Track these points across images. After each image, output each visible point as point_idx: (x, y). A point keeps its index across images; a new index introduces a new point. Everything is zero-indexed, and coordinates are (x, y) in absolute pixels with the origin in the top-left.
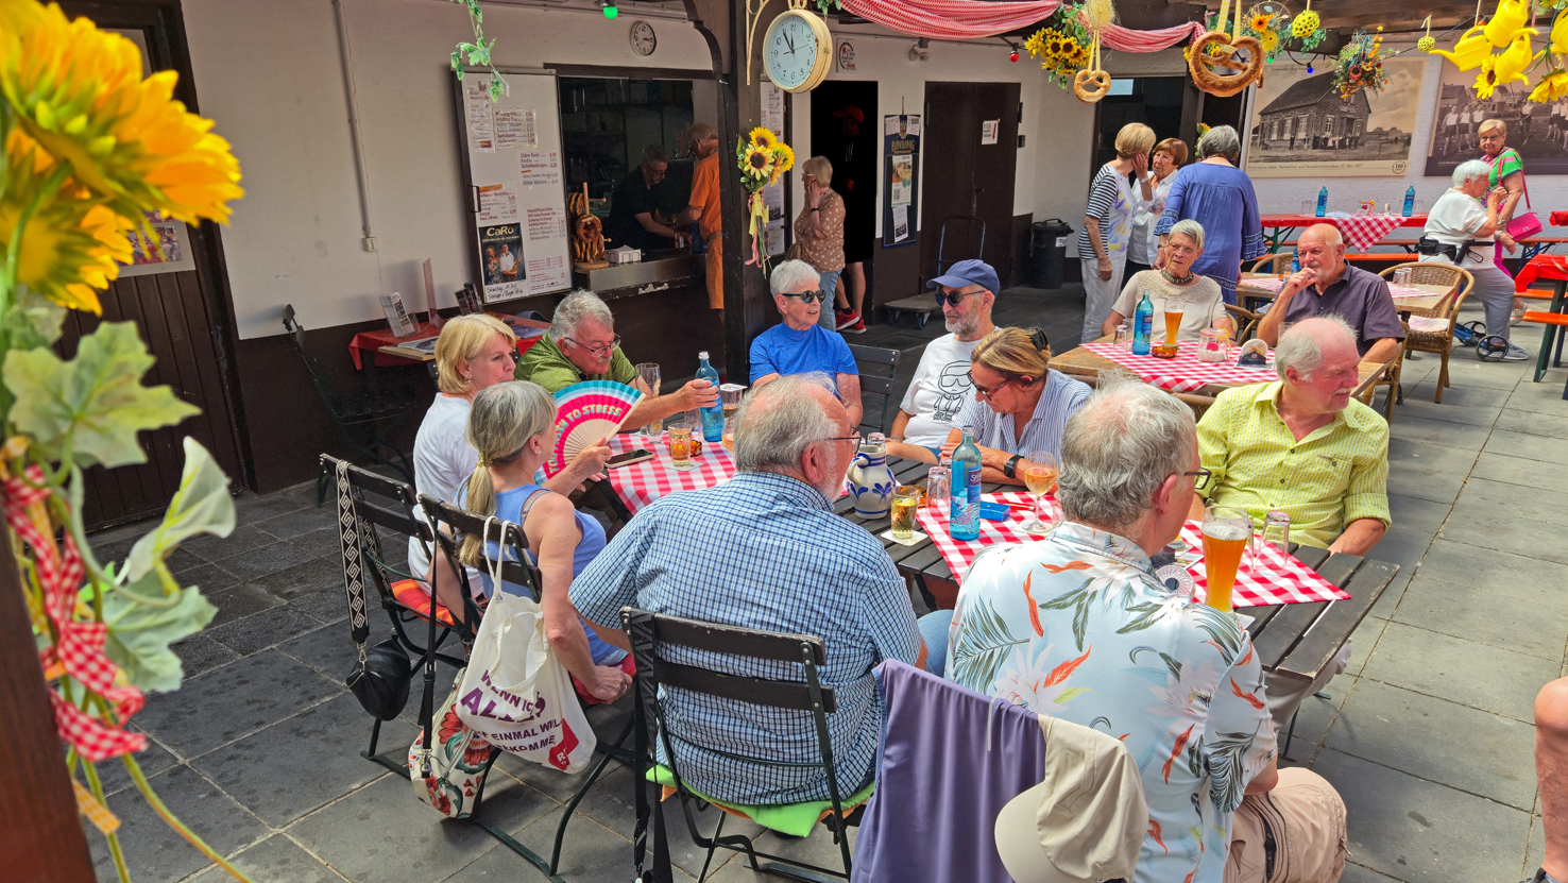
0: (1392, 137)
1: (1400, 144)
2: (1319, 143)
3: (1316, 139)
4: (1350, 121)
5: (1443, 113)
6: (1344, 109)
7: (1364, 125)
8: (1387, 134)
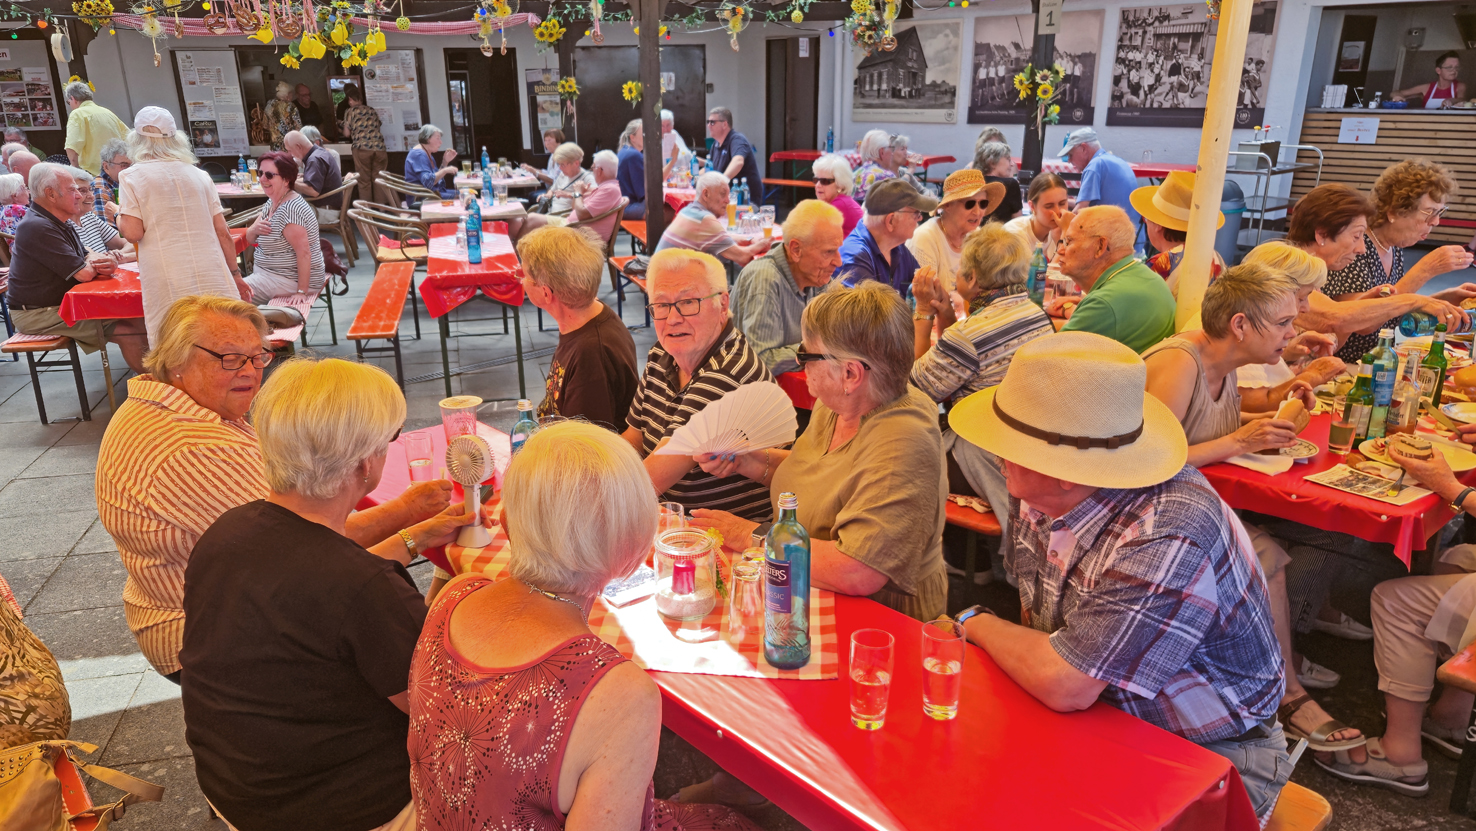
0: (943, 89)
1: (949, 95)
2: (896, 93)
3: (894, 89)
4: (915, 75)
5: (976, 67)
6: (910, 64)
7: (924, 78)
8: (939, 86)
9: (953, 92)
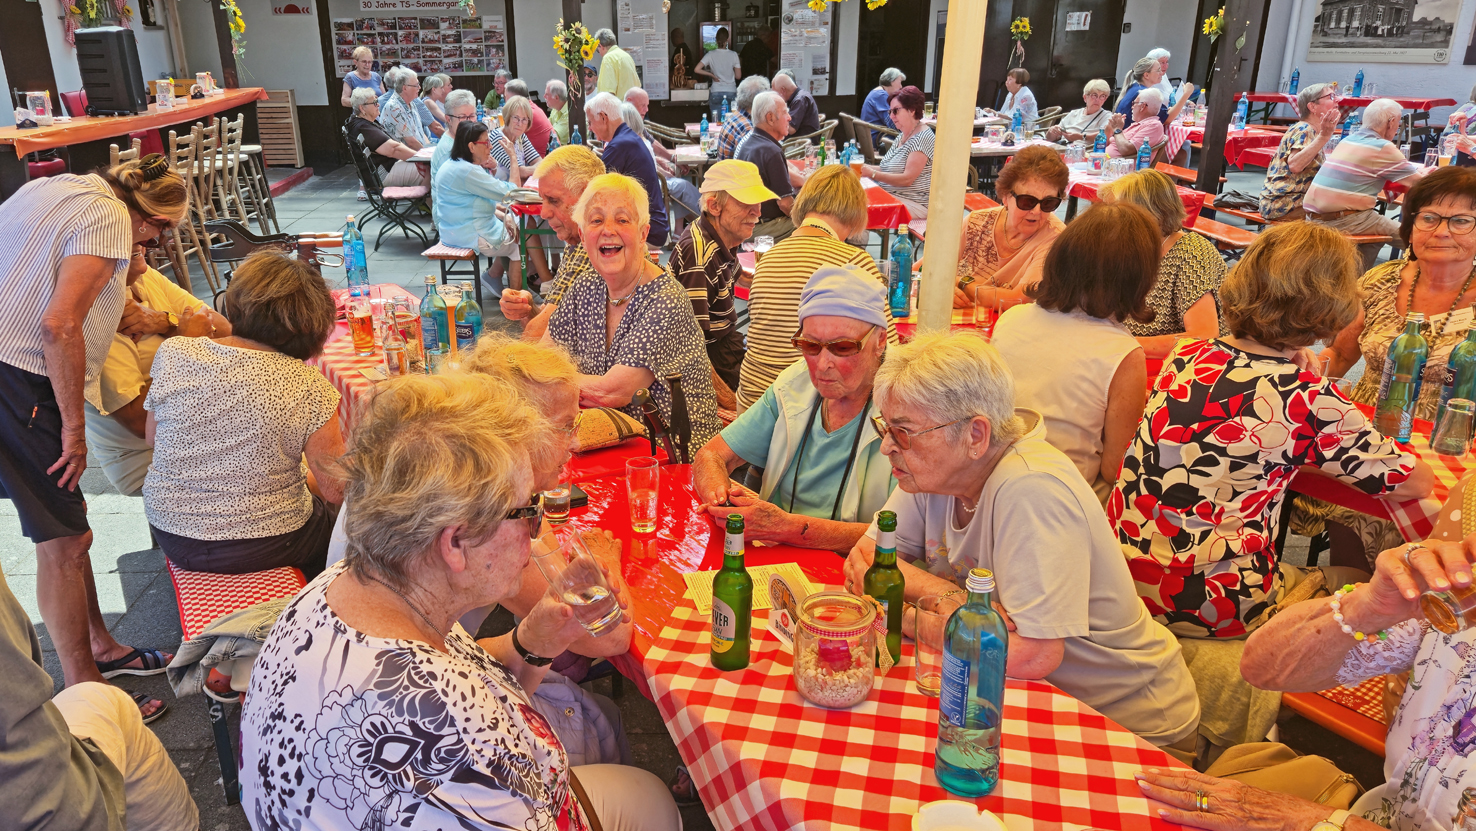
0: (1435, 27)
1: (1443, 33)
2: (1370, 31)
3: (1368, 26)
4: (1399, 11)
7: (1410, 15)
8: (1431, 23)
9: (1449, 30)
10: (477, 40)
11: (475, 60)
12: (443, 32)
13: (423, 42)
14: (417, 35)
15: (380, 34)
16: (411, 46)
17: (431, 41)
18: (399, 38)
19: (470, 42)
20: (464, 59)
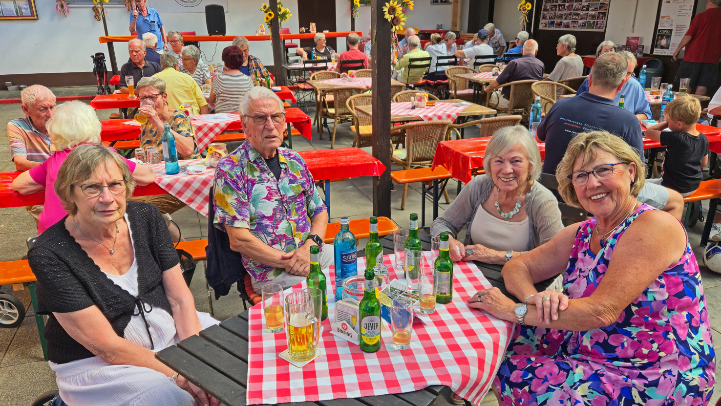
10: (595, 9)
11: (592, 21)
12: (583, 4)
13: (574, 10)
14: (572, 6)
15: (559, 5)
16: (569, 12)
17: (578, 10)
18: (566, 8)
19: (593, 10)
20: (587, 20)
